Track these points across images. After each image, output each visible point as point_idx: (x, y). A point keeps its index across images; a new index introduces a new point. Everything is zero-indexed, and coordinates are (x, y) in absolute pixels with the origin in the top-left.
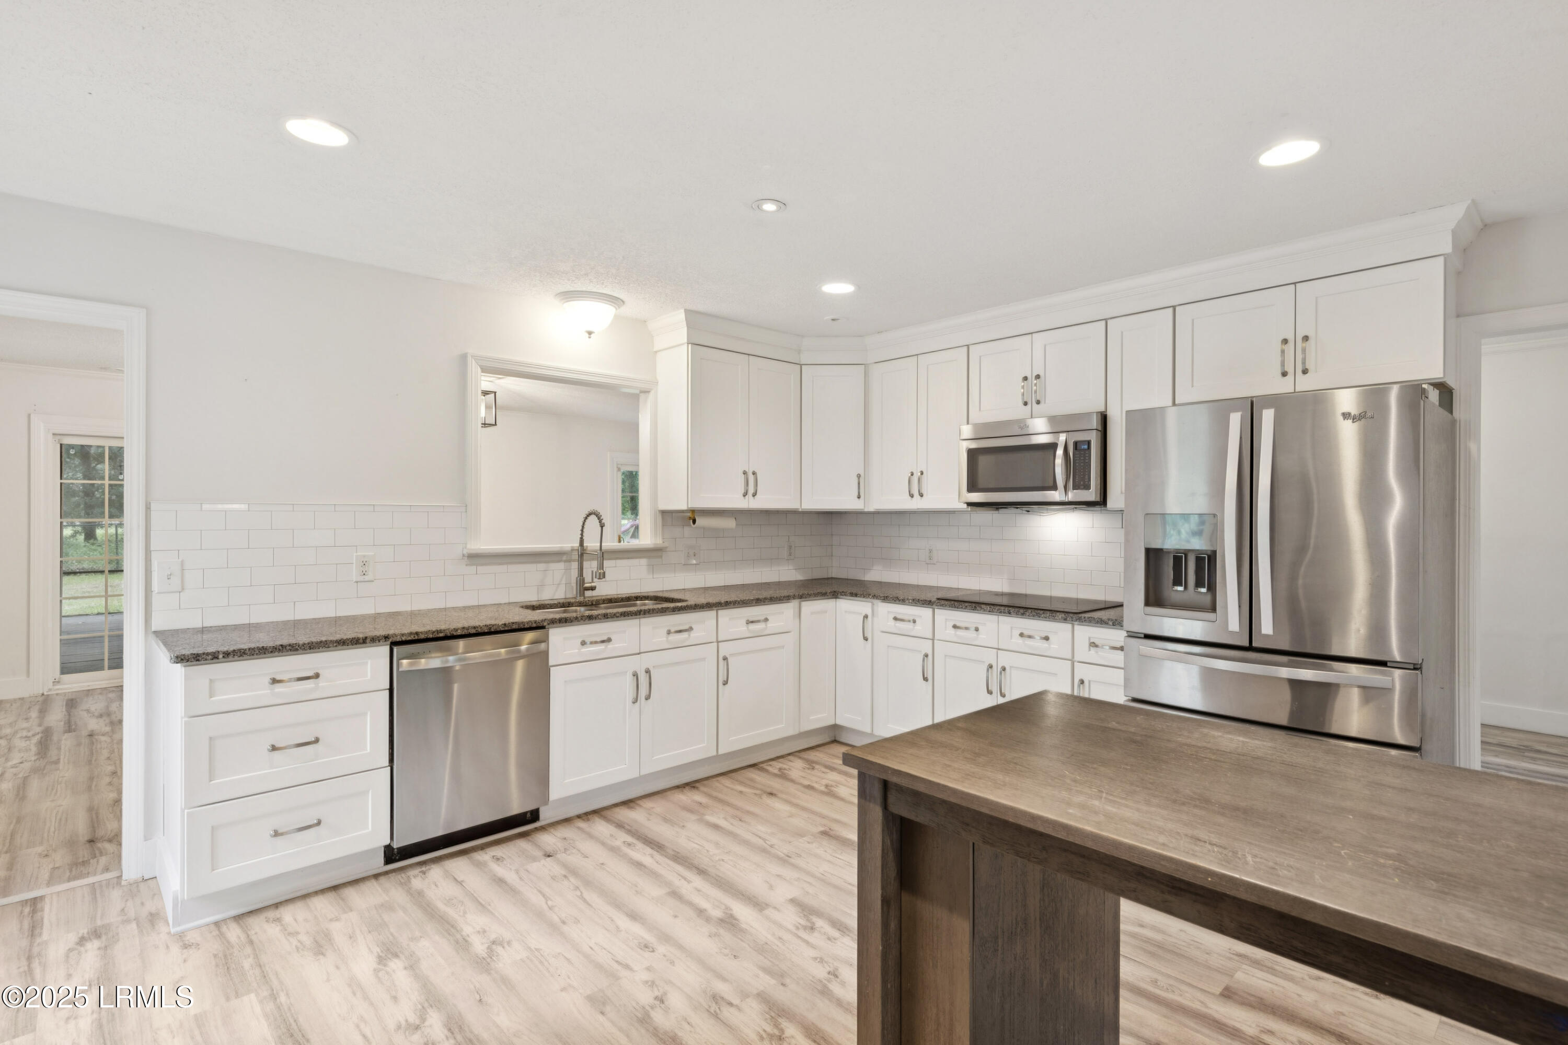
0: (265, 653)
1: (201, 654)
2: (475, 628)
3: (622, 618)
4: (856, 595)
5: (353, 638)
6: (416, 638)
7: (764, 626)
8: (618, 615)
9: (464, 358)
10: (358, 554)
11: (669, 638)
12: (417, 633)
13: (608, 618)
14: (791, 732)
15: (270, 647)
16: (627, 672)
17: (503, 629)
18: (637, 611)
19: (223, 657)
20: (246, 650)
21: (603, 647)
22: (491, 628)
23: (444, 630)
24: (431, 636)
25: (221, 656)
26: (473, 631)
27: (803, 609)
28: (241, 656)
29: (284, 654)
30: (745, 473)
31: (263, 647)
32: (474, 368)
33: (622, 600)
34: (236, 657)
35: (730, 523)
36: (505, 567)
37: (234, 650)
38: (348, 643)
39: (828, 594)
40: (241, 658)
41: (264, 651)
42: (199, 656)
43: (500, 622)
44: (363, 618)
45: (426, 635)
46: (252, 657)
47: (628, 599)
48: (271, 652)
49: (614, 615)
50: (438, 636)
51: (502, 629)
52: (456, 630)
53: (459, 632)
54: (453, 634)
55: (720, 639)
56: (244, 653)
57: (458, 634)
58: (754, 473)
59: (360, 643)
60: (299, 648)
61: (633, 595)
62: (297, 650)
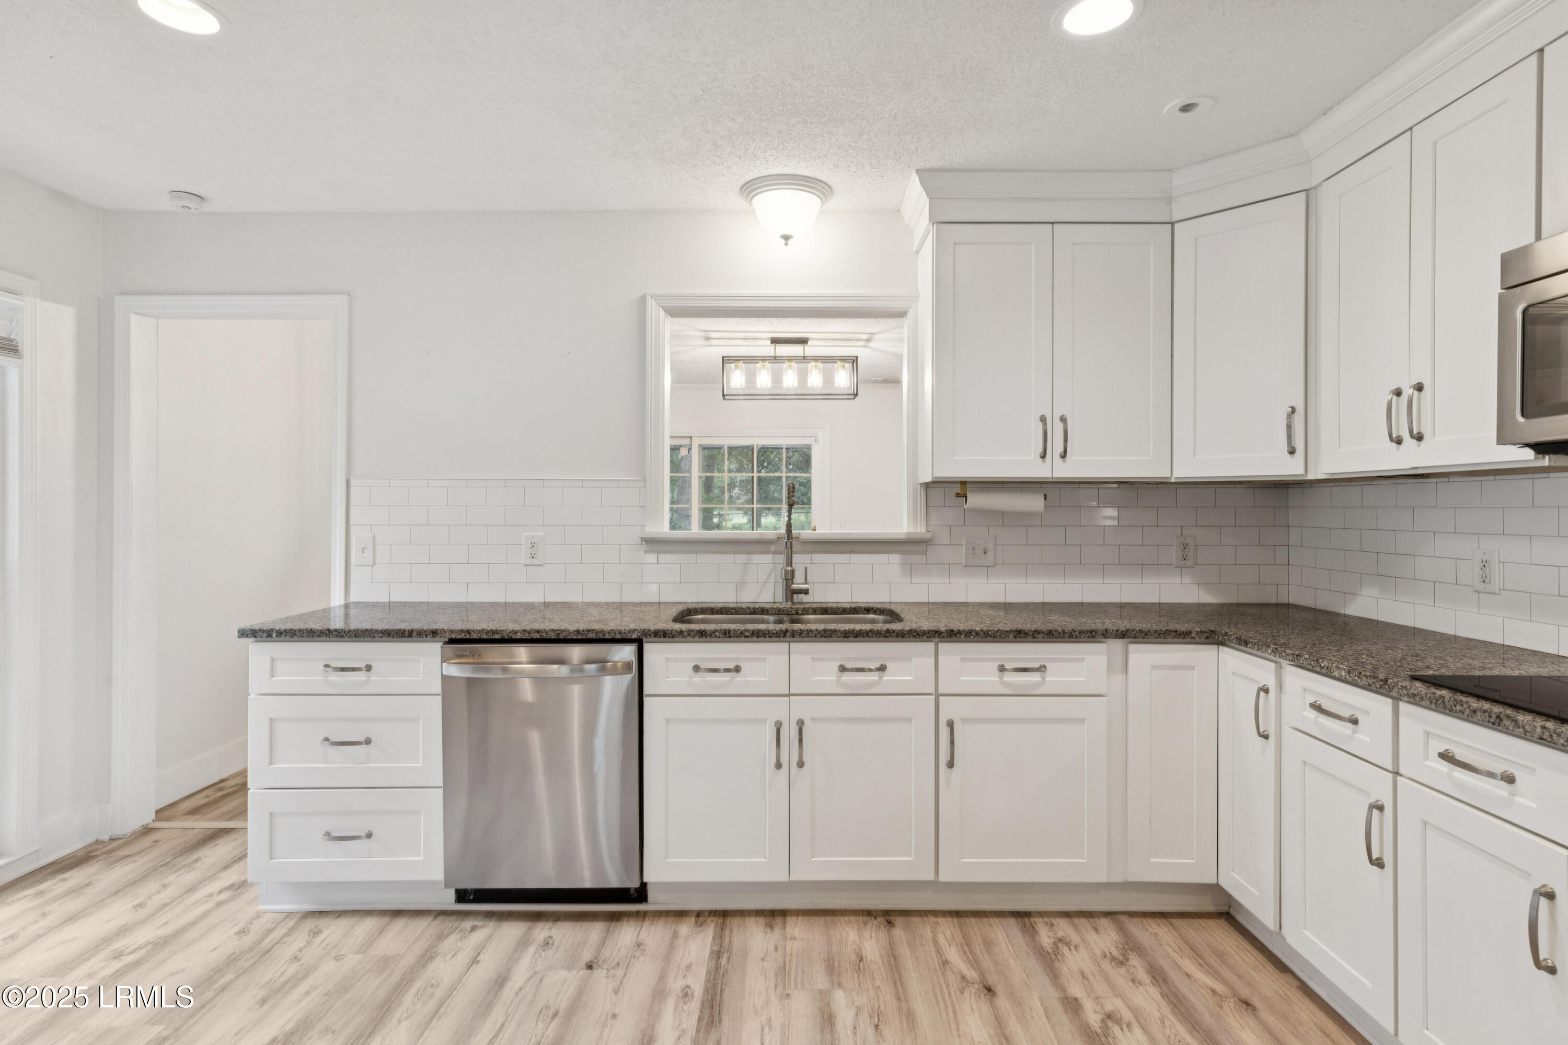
0: (313, 637)
1: (258, 630)
2: (538, 631)
3: (754, 639)
4: (1246, 643)
5: (398, 630)
6: (468, 637)
7: (1039, 679)
8: (747, 634)
9: (643, 299)
10: (527, 534)
11: (843, 678)
12: (468, 632)
13: (730, 637)
14: (1100, 876)
15: (318, 630)
16: (766, 720)
17: (576, 637)
18: (781, 630)
19: (276, 636)
20: (296, 631)
21: (729, 679)
22: (559, 634)
23: (501, 631)
24: (485, 637)
25: (274, 635)
26: (537, 636)
27: (1133, 658)
28: (292, 636)
29: (331, 639)
30: (1043, 419)
31: (311, 629)
32: (654, 311)
33: (844, 611)
34: (287, 637)
35: (1034, 503)
36: (692, 556)
37: (286, 630)
38: (393, 635)
39: (1193, 635)
40: (292, 639)
41: (312, 634)
42: (256, 633)
43: (572, 627)
44: (531, 606)
45: (479, 635)
46: (301, 639)
47: (855, 610)
48: (319, 636)
49: (741, 633)
50: (492, 637)
51: (574, 637)
52: (516, 632)
53: (519, 636)
54: (511, 637)
55: (941, 691)
56: (295, 634)
57: (518, 637)
58: (1063, 420)
59: (406, 637)
60: (344, 635)
61: (863, 605)
62: (342, 636)
